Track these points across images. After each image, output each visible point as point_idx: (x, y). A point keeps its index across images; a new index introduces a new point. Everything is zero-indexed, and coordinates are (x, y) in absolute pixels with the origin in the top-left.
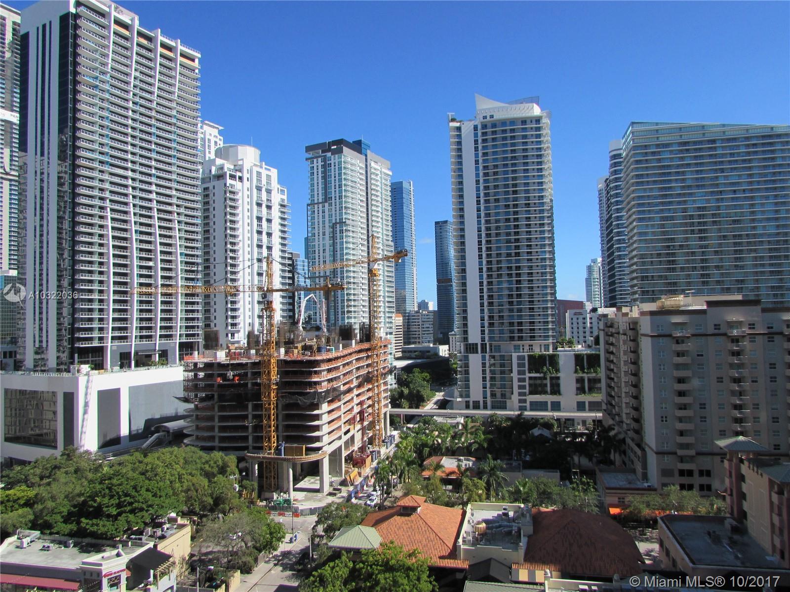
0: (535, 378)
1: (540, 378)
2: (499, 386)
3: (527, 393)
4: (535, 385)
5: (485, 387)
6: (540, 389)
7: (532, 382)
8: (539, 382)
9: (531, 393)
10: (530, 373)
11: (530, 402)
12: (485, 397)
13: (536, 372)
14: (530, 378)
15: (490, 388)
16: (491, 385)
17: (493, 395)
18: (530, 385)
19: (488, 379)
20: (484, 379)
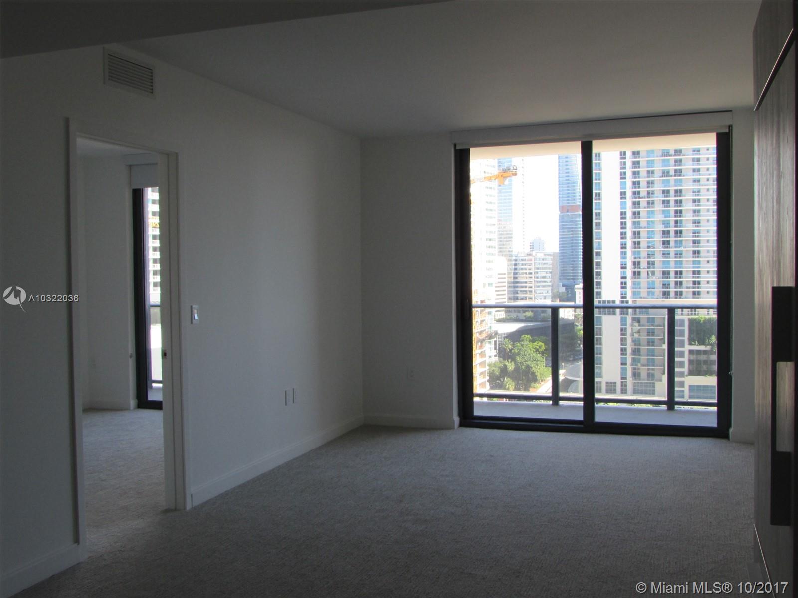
0: (699, 352)
1: (705, 352)
2: (645, 362)
3: (686, 373)
4: (698, 362)
5: (624, 364)
6: (704, 367)
7: (692, 357)
8: (703, 357)
9: (691, 373)
10: (690, 344)
11: (690, 386)
12: (624, 378)
13: (700, 344)
14: (691, 352)
15: (632, 365)
16: (634, 360)
17: (636, 375)
18: (690, 362)
19: (629, 351)
20: (623, 351)
